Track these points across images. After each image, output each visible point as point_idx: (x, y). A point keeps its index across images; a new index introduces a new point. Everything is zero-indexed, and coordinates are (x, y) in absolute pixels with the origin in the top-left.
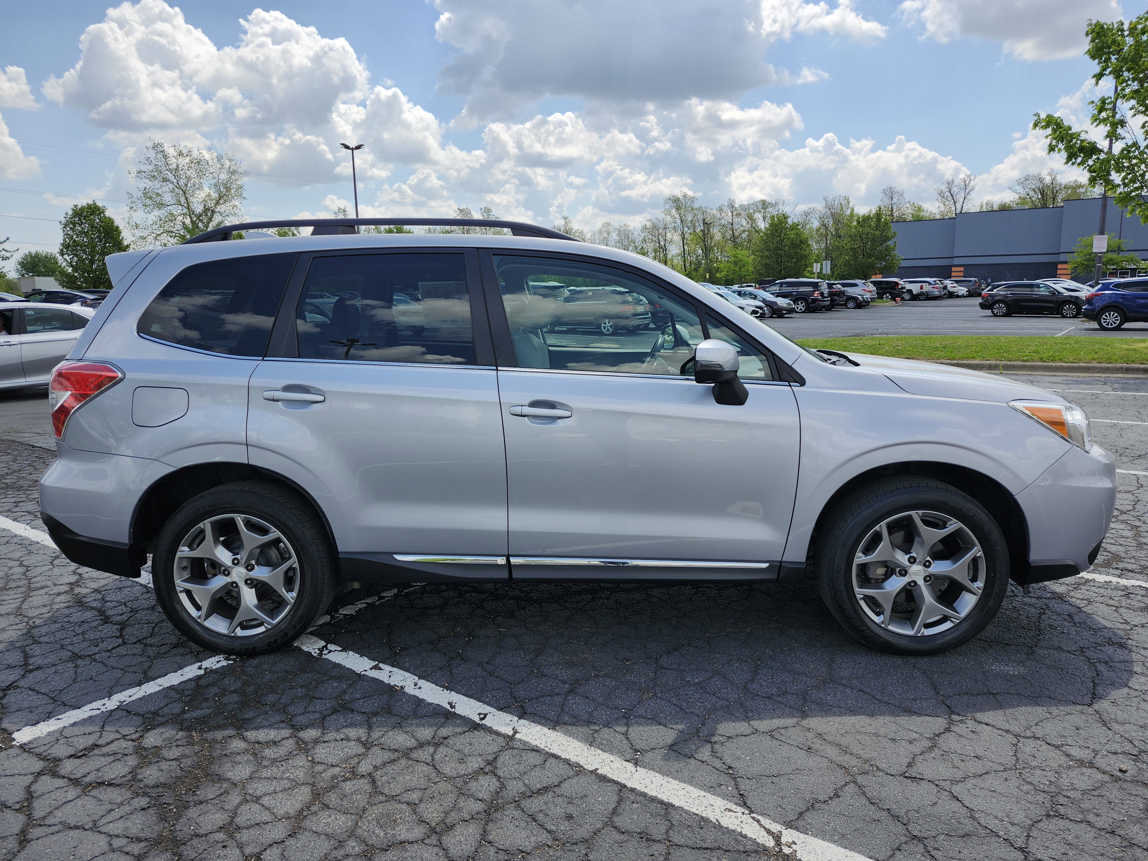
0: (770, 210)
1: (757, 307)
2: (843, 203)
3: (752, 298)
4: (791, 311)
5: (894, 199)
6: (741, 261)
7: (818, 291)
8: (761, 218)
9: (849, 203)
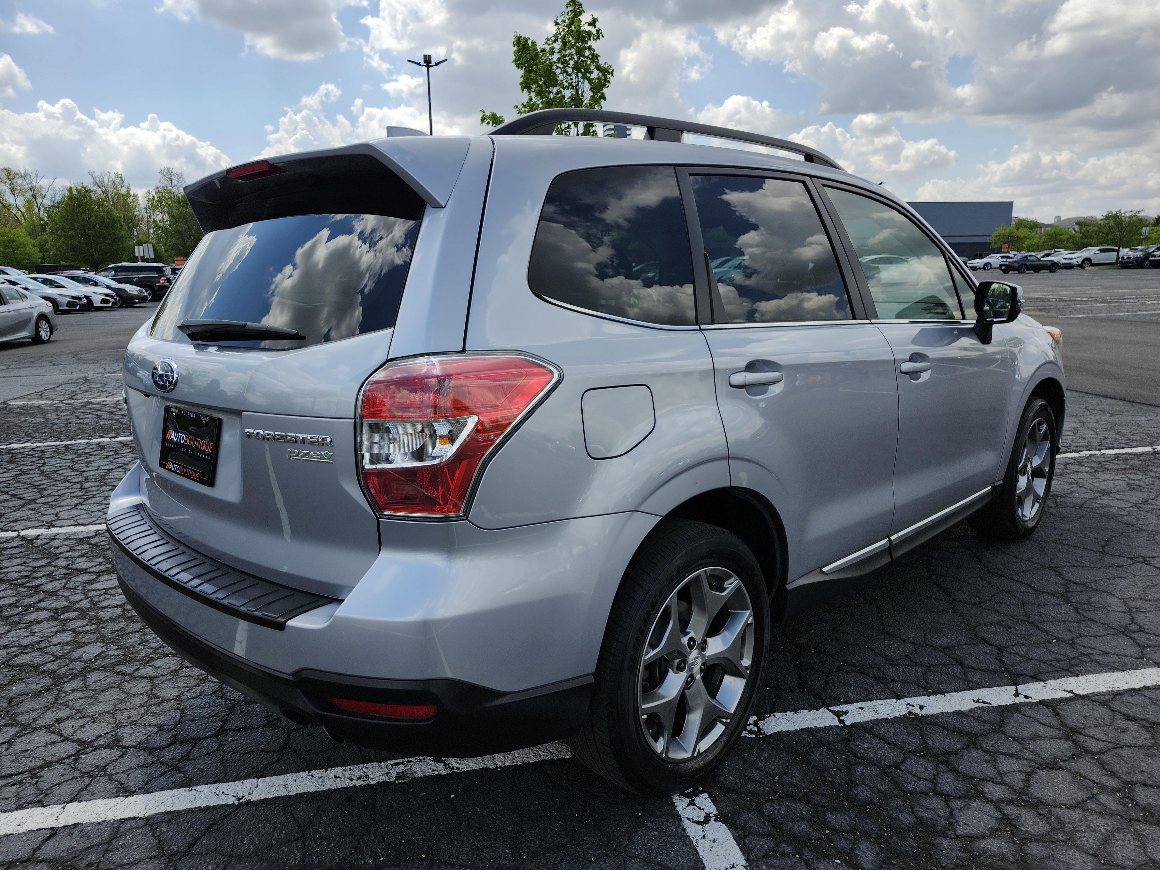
0: (20, 181)
1: (106, 295)
2: (117, 181)
3: (91, 285)
4: (143, 299)
5: (173, 181)
6: (14, 241)
7: (164, 276)
8: (9, 191)
9: (122, 181)
